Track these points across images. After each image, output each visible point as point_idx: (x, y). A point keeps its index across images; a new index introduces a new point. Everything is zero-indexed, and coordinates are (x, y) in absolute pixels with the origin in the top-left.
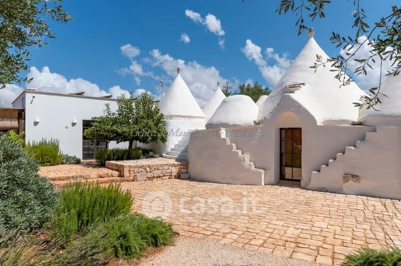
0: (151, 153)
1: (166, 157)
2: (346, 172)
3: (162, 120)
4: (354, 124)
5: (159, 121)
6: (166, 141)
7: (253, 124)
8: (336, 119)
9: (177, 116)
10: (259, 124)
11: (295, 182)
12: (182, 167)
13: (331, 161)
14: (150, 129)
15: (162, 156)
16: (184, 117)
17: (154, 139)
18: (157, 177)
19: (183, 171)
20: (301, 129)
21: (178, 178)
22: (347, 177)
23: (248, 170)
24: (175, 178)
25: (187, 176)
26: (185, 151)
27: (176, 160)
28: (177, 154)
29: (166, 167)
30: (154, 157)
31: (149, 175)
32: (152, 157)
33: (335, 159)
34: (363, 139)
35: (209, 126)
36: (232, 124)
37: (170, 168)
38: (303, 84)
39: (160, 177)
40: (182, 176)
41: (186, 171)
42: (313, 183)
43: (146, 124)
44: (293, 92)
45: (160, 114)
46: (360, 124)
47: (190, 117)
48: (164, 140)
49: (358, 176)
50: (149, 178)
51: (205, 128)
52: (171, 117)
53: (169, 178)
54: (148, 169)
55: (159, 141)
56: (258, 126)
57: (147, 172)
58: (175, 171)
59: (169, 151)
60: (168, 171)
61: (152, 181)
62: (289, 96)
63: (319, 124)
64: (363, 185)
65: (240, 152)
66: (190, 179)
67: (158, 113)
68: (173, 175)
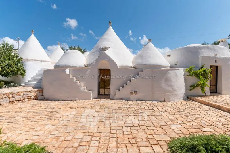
0: (12, 84)
1: (24, 86)
2: (132, 90)
3: (21, 62)
4: (131, 68)
5: (18, 62)
6: (25, 75)
7: (84, 66)
8: (124, 65)
9: (32, 60)
10: (87, 66)
11: (107, 96)
12: (39, 92)
13: (125, 85)
14: (12, 67)
15: (21, 86)
16: (37, 60)
17: (15, 74)
18: (19, 101)
19: (39, 94)
20: (110, 69)
21: (35, 99)
22: (132, 92)
23: (83, 92)
24: (33, 99)
25: (42, 97)
26: (40, 81)
27: (34, 88)
28: (34, 83)
29: (26, 93)
30: (15, 86)
31: (12, 100)
32: (13, 86)
34: (138, 75)
35: (56, 66)
36: (72, 65)
37: (29, 93)
38: (109, 47)
39: (21, 100)
40: (39, 98)
41: (41, 94)
42: (117, 96)
43: (8, 64)
44: (106, 51)
45: (19, 57)
46: (134, 68)
47: (42, 61)
48: (23, 75)
49: (136, 92)
50: (12, 102)
51: (54, 68)
52: (28, 60)
53: (28, 100)
54: (11, 96)
55: (19, 75)
57: (10, 98)
58: (33, 95)
59: (27, 82)
60: (28, 95)
61: (14, 104)
62: (104, 52)
63: (118, 67)
64: (139, 95)
65: (78, 81)
66: (45, 99)
67: (18, 57)
68: (31, 98)
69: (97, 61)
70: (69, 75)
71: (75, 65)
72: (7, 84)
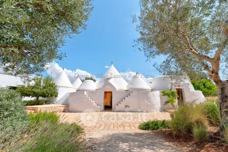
0: (48, 102)
1: (56, 104)
2: (126, 105)
3: (56, 88)
4: (126, 91)
6: (57, 97)
7: (95, 90)
8: (121, 89)
9: (62, 87)
10: (97, 90)
12: (66, 107)
13: (121, 102)
15: (54, 104)
16: (65, 87)
17: (52, 96)
20: (112, 92)
21: (64, 112)
22: (126, 106)
23: (94, 107)
24: (62, 112)
25: (68, 111)
26: (67, 100)
27: (62, 104)
28: (62, 102)
29: (59, 107)
30: (50, 104)
33: (122, 101)
34: (129, 95)
35: (78, 90)
36: (88, 90)
37: (61, 107)
38: (111, 78)
40: (66, 111)
41: (67, 108)
42: (116, 110)
45: (55, 85)
46: (127, 91)
47: (67, 87)
48: (56, 96)
49: (129, 106)
51: (76, 91)
52: (59, 87)
53: (59, 112)
54: (50, 109)
55: (54, 97)
58: (62, 109)
59: (58, 101)
60: (59, 109)
62: (108, 81)
63: (117, 90)
64: (131, 108)
65: (91, 100)
66: (69, 112)
68: (62, 111)
69: (104, 86)
70: (86, 95)
71: (90, 90)
72: (46, 102)
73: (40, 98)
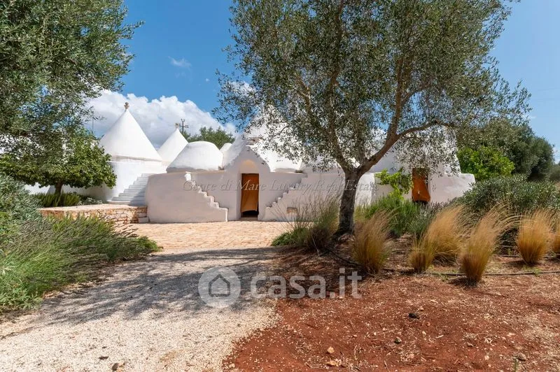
0: (90, 200)
1: (113, 203)
2: (289, 206)
3: (108, 161)
4: (297, 172)
5: (104, 163)
6: (114, 185)
7: (218, 170)
8: (285, 168)
9: (127, 158)
10: (223, 169)
12: (140, 211)
13: (279, 198)
14: (95, 170)
15: (108, 203)
16: (135, 159)
17: (98, 182)
19: (140, 215)
20: (257, 175)
21: (135, 223)
22: (289, 209)
23: (213, 210)
24: (131, 223)
25: (146, 219)
26: (142, 194)
27: (129, 205)
28: (130, 199)
29: (120, 212)
30: (94, 204)
32: (92, 203)
33: (282, 197)
34: (300, 182)
35: (170, 170)
36: (196, 168)
37: (125, 212)
38: (261, 138)
40: (140, 220)
41: (144, 215)
42: (266, 218)
43: (90, 166)
44: (253, 144)
45: (105, 154)
46: (301, 172)
47: (143, 159)
48: (111, 184)
49: (296, 208)
51: (166, 172)
52: (118, 158)
53: (124, 223)
55: (104, 185)
56: (223, 171)
58: (130, 215)
59: (117, 196)
60: (122, 216)
62: (249, 147)
63: (272, 170)
65: (205, 194)
66: (149, 222)
67: (103, 153)
68: (129, 219)
69: (237, 161)
71: (203, 168)
72: (84, 200)
73: (66, 189)
